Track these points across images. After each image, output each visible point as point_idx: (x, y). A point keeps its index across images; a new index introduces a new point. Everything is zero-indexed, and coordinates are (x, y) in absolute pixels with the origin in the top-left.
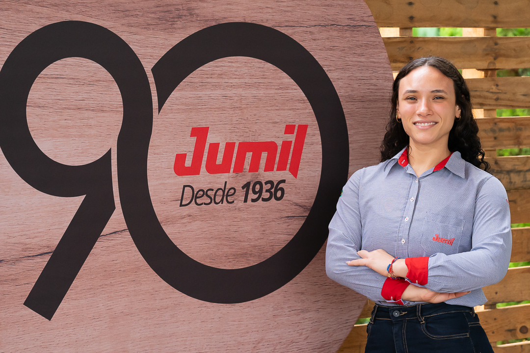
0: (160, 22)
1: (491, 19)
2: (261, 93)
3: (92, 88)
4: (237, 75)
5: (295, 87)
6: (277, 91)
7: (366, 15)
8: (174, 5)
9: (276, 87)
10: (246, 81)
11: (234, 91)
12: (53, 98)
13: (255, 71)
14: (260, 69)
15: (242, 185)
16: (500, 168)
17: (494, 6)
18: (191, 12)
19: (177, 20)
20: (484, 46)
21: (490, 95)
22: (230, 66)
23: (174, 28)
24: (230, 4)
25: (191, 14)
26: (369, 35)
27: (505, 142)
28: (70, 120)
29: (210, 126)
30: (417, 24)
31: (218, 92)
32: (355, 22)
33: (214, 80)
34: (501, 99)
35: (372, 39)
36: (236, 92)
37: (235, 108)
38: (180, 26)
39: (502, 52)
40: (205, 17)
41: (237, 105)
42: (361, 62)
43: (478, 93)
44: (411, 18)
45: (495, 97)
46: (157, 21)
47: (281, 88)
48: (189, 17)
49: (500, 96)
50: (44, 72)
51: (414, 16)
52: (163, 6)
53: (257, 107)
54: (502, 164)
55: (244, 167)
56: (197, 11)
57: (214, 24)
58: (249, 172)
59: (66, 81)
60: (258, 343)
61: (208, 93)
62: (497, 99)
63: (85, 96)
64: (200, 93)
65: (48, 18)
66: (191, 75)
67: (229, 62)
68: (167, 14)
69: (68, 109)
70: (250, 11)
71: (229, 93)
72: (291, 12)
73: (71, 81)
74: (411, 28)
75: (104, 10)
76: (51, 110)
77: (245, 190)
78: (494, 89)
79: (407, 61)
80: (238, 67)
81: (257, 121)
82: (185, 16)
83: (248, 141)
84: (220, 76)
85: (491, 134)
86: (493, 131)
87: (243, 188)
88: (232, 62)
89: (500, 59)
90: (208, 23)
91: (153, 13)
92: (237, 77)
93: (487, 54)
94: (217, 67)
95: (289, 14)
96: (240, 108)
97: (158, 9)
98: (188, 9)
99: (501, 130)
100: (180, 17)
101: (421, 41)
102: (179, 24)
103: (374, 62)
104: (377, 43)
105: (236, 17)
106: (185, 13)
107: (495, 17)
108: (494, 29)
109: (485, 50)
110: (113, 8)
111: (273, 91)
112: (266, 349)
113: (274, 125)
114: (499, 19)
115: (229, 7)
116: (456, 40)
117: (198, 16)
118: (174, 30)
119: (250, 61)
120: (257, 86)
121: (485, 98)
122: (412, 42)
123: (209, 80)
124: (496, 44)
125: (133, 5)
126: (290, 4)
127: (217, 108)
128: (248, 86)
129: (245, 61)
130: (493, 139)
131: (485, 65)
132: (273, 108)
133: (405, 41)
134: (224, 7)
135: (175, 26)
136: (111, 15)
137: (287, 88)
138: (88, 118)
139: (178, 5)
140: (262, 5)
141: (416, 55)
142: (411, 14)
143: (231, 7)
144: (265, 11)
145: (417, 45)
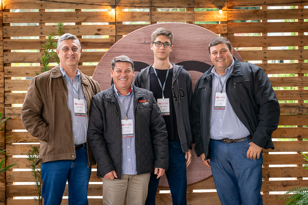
1: (300, 57)
7: (238, 57)
14: (198, 74)
16: (303, 107)
17: (300, 52)
20: (296, 66)
21: (299, 82)
25: (174, 59)
27: (305, 98)
30: (267, 59)
34: (304, 84)
39: (305, 68)
40: (179, 59)
43: (293, 82)
44: (265, 57)
45: (301, 83)
49: (303, 82)
54: (304, 105)
56: (176, 58)
57: (182, 61)
62: (302, 84)
70: (195, 57)
74: (267, 61)
75: (145, 58)
78: (301, 80)
85: (299, 95)
86: (300, 94)
89: (303, 70)
90: (180, 61)
93: (297, 69)
99: (303, 94)
105: (190, 59)
106: (172, 58)
107: (301, 56)
108: (303, 60)
109: (296, 67)
114: (303, 57)
115: (187, 56)
116: (284, 64)
117: (176, 59)
119: (195, 72)
121: (297, 83)
122: (265, 65)
124: (301, 65)
130: (300, 97)
131: (297, 72)
133: (263, 65)
134: (185, 56)
140: (199, 55)
141: (267, 69)
142: (265, 56)
143: (188, 56)
144: (200, 57)
145: (268, 66)
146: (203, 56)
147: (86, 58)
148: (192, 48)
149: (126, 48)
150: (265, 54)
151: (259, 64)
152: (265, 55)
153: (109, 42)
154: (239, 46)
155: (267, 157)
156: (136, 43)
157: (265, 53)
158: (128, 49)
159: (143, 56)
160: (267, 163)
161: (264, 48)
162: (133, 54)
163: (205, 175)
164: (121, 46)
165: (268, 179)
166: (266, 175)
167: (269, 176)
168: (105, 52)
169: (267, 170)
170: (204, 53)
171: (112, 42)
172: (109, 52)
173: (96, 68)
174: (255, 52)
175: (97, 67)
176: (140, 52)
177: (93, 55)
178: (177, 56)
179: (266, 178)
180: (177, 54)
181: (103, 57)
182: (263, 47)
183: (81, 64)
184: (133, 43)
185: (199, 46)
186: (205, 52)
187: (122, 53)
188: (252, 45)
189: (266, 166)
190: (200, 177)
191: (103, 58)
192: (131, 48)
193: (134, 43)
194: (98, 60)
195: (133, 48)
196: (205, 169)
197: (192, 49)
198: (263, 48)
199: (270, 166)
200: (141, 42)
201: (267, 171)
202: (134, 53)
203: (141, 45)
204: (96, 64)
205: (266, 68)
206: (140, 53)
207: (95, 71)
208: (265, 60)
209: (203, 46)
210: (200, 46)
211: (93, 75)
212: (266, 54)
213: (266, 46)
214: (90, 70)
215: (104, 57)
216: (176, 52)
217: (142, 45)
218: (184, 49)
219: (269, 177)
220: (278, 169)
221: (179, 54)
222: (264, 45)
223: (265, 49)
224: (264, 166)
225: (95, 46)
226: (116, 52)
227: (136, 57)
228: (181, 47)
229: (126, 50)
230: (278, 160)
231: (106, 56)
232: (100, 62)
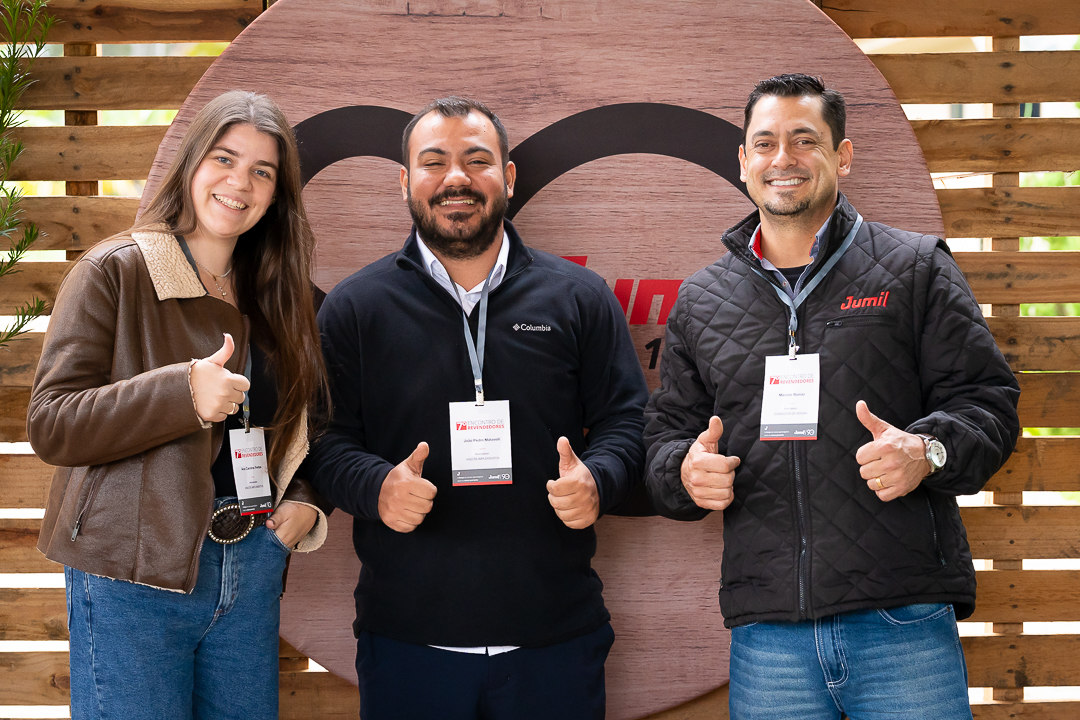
0: (502, 106)
2: (679, 207)
3: (393, 199)
4: (635, 181)
5: (741, 199)
6: (707, 205)
7: (875, 88)
8: (527, 80)
9: (706, 199)
10: (653, 189)
11: (631, 204)
12: (332, 212)
13: (668, 175)
14: (677, 172)
15: (646, 343)
18: (555, 90)
19: (529, 101)
22: (623, 168)
23: (527, 113)
24: (622, 77)
26: (882, 118)
28: (359, 242)
29: (589, 256)
30: (1019, 98)
31: (602, 206)
32: (855, 99)
33: (594, 189)
35: (889, 125)
36: (633, 206)
37: (632, 229)
38: (536, 111)
40: (578, 96)
41: (637, 224)
42: (866, 160)
44: (1009, 89)
46: (498, 104)
47: (715, 201)
48: (553, 97)
50: (317, 177)
51: (1014, 85)
52: (508, 82)
53: (672, 228)
55: (649, 317)
56: (565, 89)
57: (595, 106)
58: (659, 323)
59: (352, 189)
60: (677, 579)
61: (585, 206)
63: (382, 209)
64: (572, 207)
65: (324, 103)
66: (555, 181)
67: (621, 161)
68: (514, 94)
69: (355, 227)
70: (658, 87)
71: (620, 206)
72: (732, 85)
73: (359, 189)
74: (1020, 105)
75: (411, 90)
76: (329, 229)
77: (651, 350)
79: (998, 157)
80: (638, 169)
81: (672, 249)
82: (545, 95)
83: (656, 278)
84: (607, 181)
87: (648, 347)
88: (627, 162)
90: (583, 104)
91: (491, 92)
92: (637, 183)
94: (600, 168)
95: (730, 89)
96: (642, 230)
97: (499, 87)
98: (550, 87)
100: (536, 97)
101: (1028, 125)
102: (535, 107)
103: (893, 161)
104: (899, 131)
105: (634, 96)
106: (545, 91)
110: (426, 87)
111: (700, 205)
112: (692, 589)
113: (702, 255)
115: (621, 80)
117: (566, 94)
118: (526, 116)
119: (658, 160)
120: (672, 197)
122: (1008, 126)
123: (587, 188)
125: (459, 82)
126: (732, 73)
127: (599, 229)
128: (654, 197)
129: (650, 160)
132: (701, 230)
133: (994, 125)
134: (611, 81)
135: (529, 110)
136: (423, 96)
137: (726, 201)
138: (387, 241)
139: (534, 80)
140: (680, 77)
141: (1018, 148)
142: (1006, 83)
143: (624, 81)
144: (686, 85)
145: (1020, 132)
146: (698, 81)
147: (119, 89)
148: (643, 37)
149: (314, 37)
150: (1004, 72)
151: (979, 123)
152: (1009, 77)
153: (231, 10)
154: (877, 33)
155: (1012, 586)
156: (366, 13)
157: (1007, 65)
158: (325, 44)
159: (400, 79)
160: (1016, 615)
161: (1005, 40)
162: (352, 68)
163: (708, 672)
164: (290, 27)
165: (1018, 692)
166: (1010, 671)
167: (1025, 678)
168: (210, 60)
169: (1012, 647)
170: (706, 66)
171: (243, 9)
172: (229, 56)
173: (165, 140)
174: (958, 61)
175: (169, 133)
176: (389, 61)
177: (151, 76)
178: (571, 76)
179: (1013, 688)
180: (570, 69)
181: (199, 85)
182: (998, 37)
183: (90, 118)
184: (350, 12)
185: (678, 32)
186: (709, 62)
187: (295, 62)
188: (941, 25)
189: (1007, 627)
190: (682, 685)
191: (201, 89)
192: (341, 37)
193: (359, 13)
194: (180, 97)
195: (351, 37)
196: (709, 643)
197: (645, 47)
198: (998, 40)
199: (1031, 628)
200: (393, 10)
201: (1014, 651)
202: (357, 64)
203: (386, 23)
204: (163, 117)
205: (1012, 141)
206: (385, 65)
207: (159, 156)
208: (1008, 99)
209: (698, 30)
210: (685, 31)
211: (152, 171)
212: (1014, 69)
213: (1015, 32)
214: (138, 149)
215: (207, 82)
216: (568, 61)
217: (393, 24)
218: (603, 44)
219: (1023, 681)
220: (1071, 641)
221: (581, 70)
222: (1003, 24)
223: (1009, 44)
224: (1001, 627)
225: (160, 28)
226: (264, 60)
227: (365, 84)
228: (588, 35)
229: (316, 50)
230: (1069, 600)
231: (215, 78)
232: (184, 107)
